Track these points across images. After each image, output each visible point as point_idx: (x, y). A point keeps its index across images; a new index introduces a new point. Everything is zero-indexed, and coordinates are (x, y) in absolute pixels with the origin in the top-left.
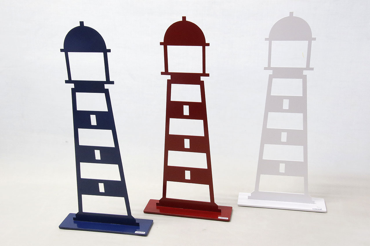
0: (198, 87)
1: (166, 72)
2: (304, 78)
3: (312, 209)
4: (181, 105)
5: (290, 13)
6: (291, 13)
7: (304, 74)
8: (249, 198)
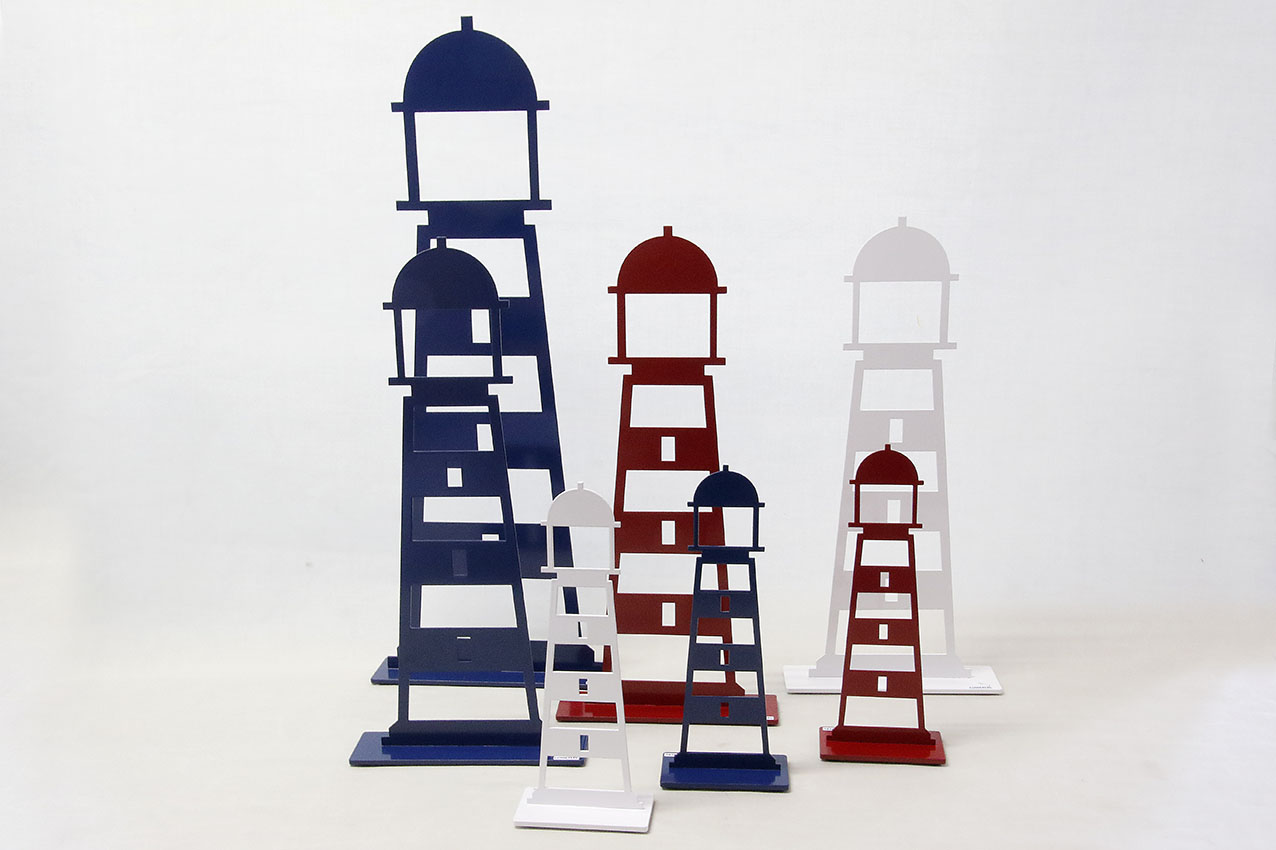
0: (700, 389)
1: (621, 358)
2: (937, 367)
3: (968, 688)
4: (655, 435)
5: (900, 218)
6: (902, 220)
7: (935, 358)
8: (812, 674)
